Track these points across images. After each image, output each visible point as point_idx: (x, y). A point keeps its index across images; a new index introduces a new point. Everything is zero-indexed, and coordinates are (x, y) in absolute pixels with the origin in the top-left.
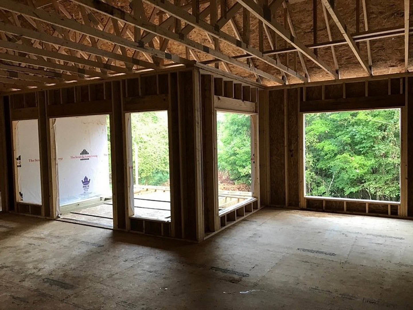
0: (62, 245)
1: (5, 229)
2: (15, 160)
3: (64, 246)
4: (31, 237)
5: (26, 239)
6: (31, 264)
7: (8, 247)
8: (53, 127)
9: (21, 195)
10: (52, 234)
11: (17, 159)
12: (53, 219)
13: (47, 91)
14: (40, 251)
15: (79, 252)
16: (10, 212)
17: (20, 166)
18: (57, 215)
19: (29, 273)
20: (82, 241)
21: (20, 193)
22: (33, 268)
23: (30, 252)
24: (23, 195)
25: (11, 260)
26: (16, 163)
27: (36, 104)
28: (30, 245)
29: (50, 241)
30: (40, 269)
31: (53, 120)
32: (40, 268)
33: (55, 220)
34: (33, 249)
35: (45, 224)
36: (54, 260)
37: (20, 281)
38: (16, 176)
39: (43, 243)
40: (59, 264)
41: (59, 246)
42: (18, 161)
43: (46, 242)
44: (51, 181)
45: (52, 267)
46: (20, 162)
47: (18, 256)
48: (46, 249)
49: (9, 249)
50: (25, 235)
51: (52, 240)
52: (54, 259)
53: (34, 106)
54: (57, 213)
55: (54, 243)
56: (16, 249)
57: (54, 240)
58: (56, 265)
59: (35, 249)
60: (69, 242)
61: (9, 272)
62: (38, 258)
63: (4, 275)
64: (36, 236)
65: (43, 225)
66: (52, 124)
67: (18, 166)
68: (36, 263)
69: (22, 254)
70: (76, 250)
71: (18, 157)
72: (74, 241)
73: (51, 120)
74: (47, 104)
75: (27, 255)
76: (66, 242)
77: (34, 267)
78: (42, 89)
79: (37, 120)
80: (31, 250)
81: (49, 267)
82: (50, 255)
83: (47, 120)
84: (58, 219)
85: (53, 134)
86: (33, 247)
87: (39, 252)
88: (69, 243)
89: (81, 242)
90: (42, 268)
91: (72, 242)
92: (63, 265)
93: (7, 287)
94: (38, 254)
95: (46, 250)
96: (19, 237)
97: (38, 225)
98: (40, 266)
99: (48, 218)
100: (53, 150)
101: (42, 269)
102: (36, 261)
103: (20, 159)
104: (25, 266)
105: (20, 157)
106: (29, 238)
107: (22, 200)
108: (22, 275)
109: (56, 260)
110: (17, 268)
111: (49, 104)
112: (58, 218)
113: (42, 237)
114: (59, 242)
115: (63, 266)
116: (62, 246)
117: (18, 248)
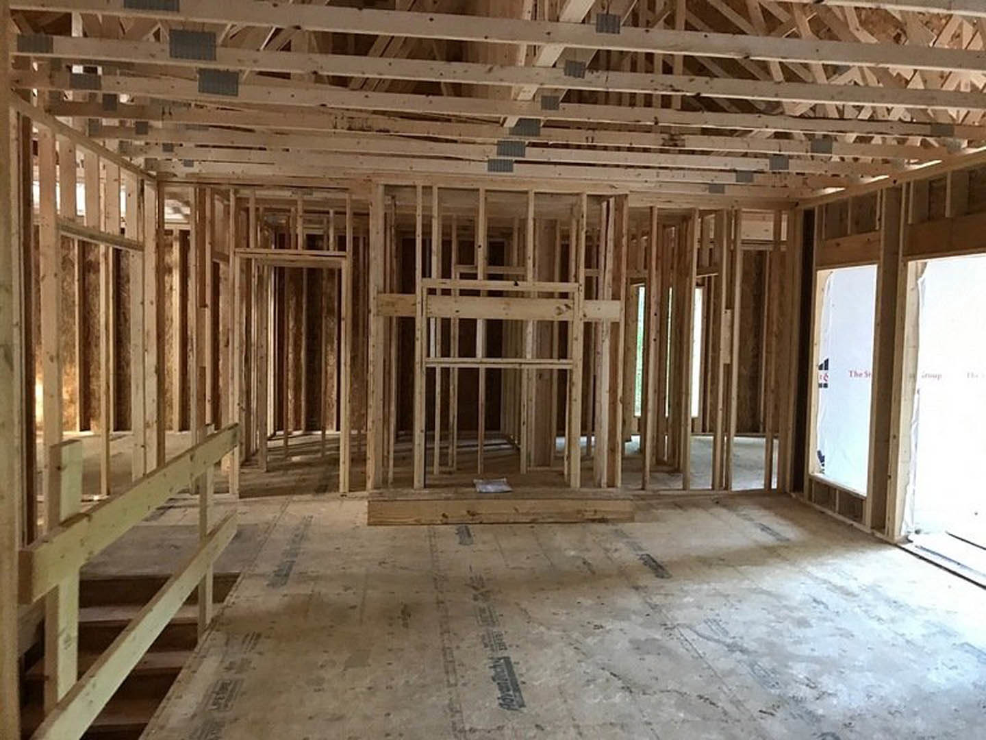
0: (903, 635)
1: (771, 538)
2: (815, 369)
3: (908, 642)
4: (825, 582)
5: (809, 582)
6: (804, 665)
7: (763, 592)
8: (917, 285)
9: (822, 459)
10: (879, 589)
11: (821, 368)
12: (890, 541)
13: (908, 184)
14: (836, 631)
15: (948, 679)
16: (794, 495)
17: (826, 386)
18: (903, 534)
19: (791, 695)
20: (967, 644)
21: (819, 453)
22: (807, 682)
23: (810, 626)
24: (826, 459)
25: (760, 631)
26: (817, 376)
27: (878, 223)
28: (814, 604)
29: (869, 608)
30: (824, 693)
31: (917, 267)
32: (824, 690)
33: (896, 545)
34: (819, 618)
35: (869, 551)
36: (869, 678)
37: (761, 711)
38: (813, 409)
39: (849, 609)
40: (882, 698)
41: (892, 635)
42: (822, 372)
43: (857, 610)
44: (896, 437)
45: (857, 702)
46: (826, 375)
47: (779, 626)
48: (855, 633)
49: (764, 597)
50: (810, 569)
51: (875, 607)
52: (869, 674)
53: (873, 229)
54: (904, 527)
55: (879, 619)
56: (777, 604)
57: (883, 611)
58: (869, 697)
59: (825, 619)
60: (924, 631)
61: (744, 669)
62: (826, 655)
63: (731, 672)
64: (837, 580)
65: (863, 552)
66: (914, 278)
67: (820, 386)
68: (817, 667)
69: (791, 627)
70: (939, 665)
71: (822, 362)
72: (940, 632)
73: (911, 264)
74: (906, 220)
75: (800, 632)
76: (914, 629)
77: (808, 679)
78: (895, 182)
79: (875, 266)
80: (813, 621)
81: (850, 695)
82: (861, 658)
83: (901, 264)
84: (907, 546)
85: (916, 306)
86: (821, 612)
87: (832, 635)
88: (923, 636)
89: (962, 645)
90: (830, 691)
91: (934, 634)
92: (891, 706)
93: (725, 713)
94: (829, 639)
95: (852, 636)
96: (797, 570)
97: (848, 549)
98: (827, 682)
99: (878, 535)
100: (911, 350)
101: (830, 694)
102: (816, 660)
103: (826, 368)
104: (786, 666)
105: (827, 362)
106: (819, 582)
107: (822, 471)
108: (773, 691)
109: (873, 682)
110: (765, 663)
111: (910, 221)
112: (904, 543)
113: (850, 590)
114: (893, 620)
115: (890, 713)
116: (900, 639)
117: (785, 603)
